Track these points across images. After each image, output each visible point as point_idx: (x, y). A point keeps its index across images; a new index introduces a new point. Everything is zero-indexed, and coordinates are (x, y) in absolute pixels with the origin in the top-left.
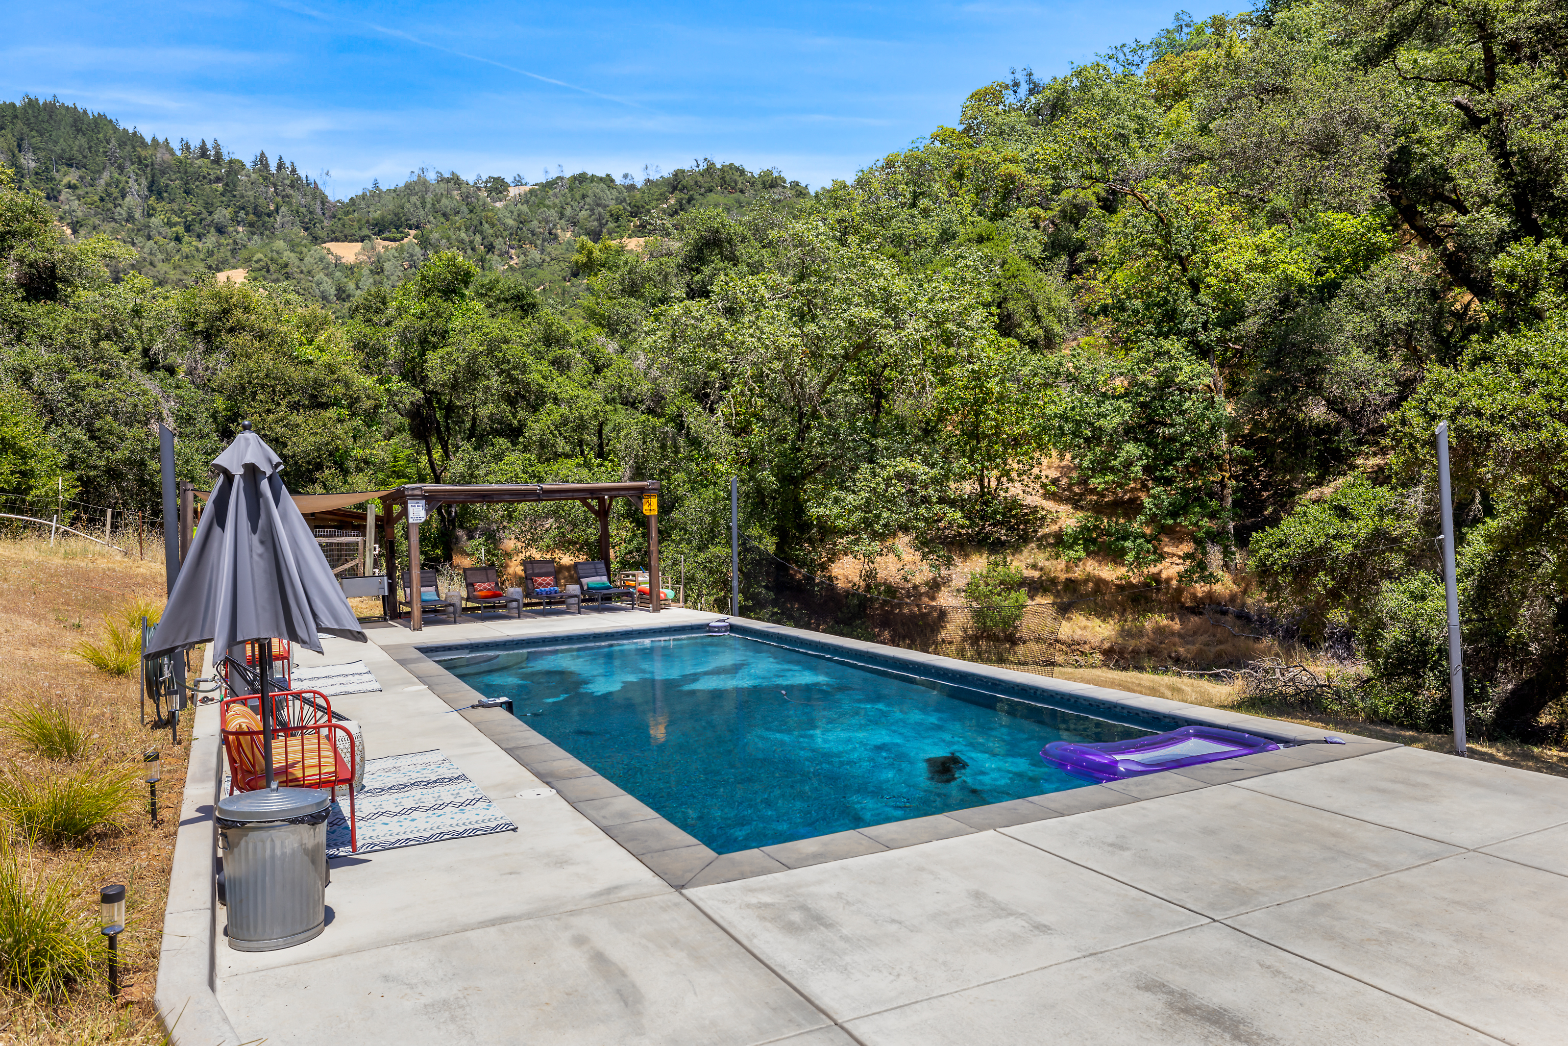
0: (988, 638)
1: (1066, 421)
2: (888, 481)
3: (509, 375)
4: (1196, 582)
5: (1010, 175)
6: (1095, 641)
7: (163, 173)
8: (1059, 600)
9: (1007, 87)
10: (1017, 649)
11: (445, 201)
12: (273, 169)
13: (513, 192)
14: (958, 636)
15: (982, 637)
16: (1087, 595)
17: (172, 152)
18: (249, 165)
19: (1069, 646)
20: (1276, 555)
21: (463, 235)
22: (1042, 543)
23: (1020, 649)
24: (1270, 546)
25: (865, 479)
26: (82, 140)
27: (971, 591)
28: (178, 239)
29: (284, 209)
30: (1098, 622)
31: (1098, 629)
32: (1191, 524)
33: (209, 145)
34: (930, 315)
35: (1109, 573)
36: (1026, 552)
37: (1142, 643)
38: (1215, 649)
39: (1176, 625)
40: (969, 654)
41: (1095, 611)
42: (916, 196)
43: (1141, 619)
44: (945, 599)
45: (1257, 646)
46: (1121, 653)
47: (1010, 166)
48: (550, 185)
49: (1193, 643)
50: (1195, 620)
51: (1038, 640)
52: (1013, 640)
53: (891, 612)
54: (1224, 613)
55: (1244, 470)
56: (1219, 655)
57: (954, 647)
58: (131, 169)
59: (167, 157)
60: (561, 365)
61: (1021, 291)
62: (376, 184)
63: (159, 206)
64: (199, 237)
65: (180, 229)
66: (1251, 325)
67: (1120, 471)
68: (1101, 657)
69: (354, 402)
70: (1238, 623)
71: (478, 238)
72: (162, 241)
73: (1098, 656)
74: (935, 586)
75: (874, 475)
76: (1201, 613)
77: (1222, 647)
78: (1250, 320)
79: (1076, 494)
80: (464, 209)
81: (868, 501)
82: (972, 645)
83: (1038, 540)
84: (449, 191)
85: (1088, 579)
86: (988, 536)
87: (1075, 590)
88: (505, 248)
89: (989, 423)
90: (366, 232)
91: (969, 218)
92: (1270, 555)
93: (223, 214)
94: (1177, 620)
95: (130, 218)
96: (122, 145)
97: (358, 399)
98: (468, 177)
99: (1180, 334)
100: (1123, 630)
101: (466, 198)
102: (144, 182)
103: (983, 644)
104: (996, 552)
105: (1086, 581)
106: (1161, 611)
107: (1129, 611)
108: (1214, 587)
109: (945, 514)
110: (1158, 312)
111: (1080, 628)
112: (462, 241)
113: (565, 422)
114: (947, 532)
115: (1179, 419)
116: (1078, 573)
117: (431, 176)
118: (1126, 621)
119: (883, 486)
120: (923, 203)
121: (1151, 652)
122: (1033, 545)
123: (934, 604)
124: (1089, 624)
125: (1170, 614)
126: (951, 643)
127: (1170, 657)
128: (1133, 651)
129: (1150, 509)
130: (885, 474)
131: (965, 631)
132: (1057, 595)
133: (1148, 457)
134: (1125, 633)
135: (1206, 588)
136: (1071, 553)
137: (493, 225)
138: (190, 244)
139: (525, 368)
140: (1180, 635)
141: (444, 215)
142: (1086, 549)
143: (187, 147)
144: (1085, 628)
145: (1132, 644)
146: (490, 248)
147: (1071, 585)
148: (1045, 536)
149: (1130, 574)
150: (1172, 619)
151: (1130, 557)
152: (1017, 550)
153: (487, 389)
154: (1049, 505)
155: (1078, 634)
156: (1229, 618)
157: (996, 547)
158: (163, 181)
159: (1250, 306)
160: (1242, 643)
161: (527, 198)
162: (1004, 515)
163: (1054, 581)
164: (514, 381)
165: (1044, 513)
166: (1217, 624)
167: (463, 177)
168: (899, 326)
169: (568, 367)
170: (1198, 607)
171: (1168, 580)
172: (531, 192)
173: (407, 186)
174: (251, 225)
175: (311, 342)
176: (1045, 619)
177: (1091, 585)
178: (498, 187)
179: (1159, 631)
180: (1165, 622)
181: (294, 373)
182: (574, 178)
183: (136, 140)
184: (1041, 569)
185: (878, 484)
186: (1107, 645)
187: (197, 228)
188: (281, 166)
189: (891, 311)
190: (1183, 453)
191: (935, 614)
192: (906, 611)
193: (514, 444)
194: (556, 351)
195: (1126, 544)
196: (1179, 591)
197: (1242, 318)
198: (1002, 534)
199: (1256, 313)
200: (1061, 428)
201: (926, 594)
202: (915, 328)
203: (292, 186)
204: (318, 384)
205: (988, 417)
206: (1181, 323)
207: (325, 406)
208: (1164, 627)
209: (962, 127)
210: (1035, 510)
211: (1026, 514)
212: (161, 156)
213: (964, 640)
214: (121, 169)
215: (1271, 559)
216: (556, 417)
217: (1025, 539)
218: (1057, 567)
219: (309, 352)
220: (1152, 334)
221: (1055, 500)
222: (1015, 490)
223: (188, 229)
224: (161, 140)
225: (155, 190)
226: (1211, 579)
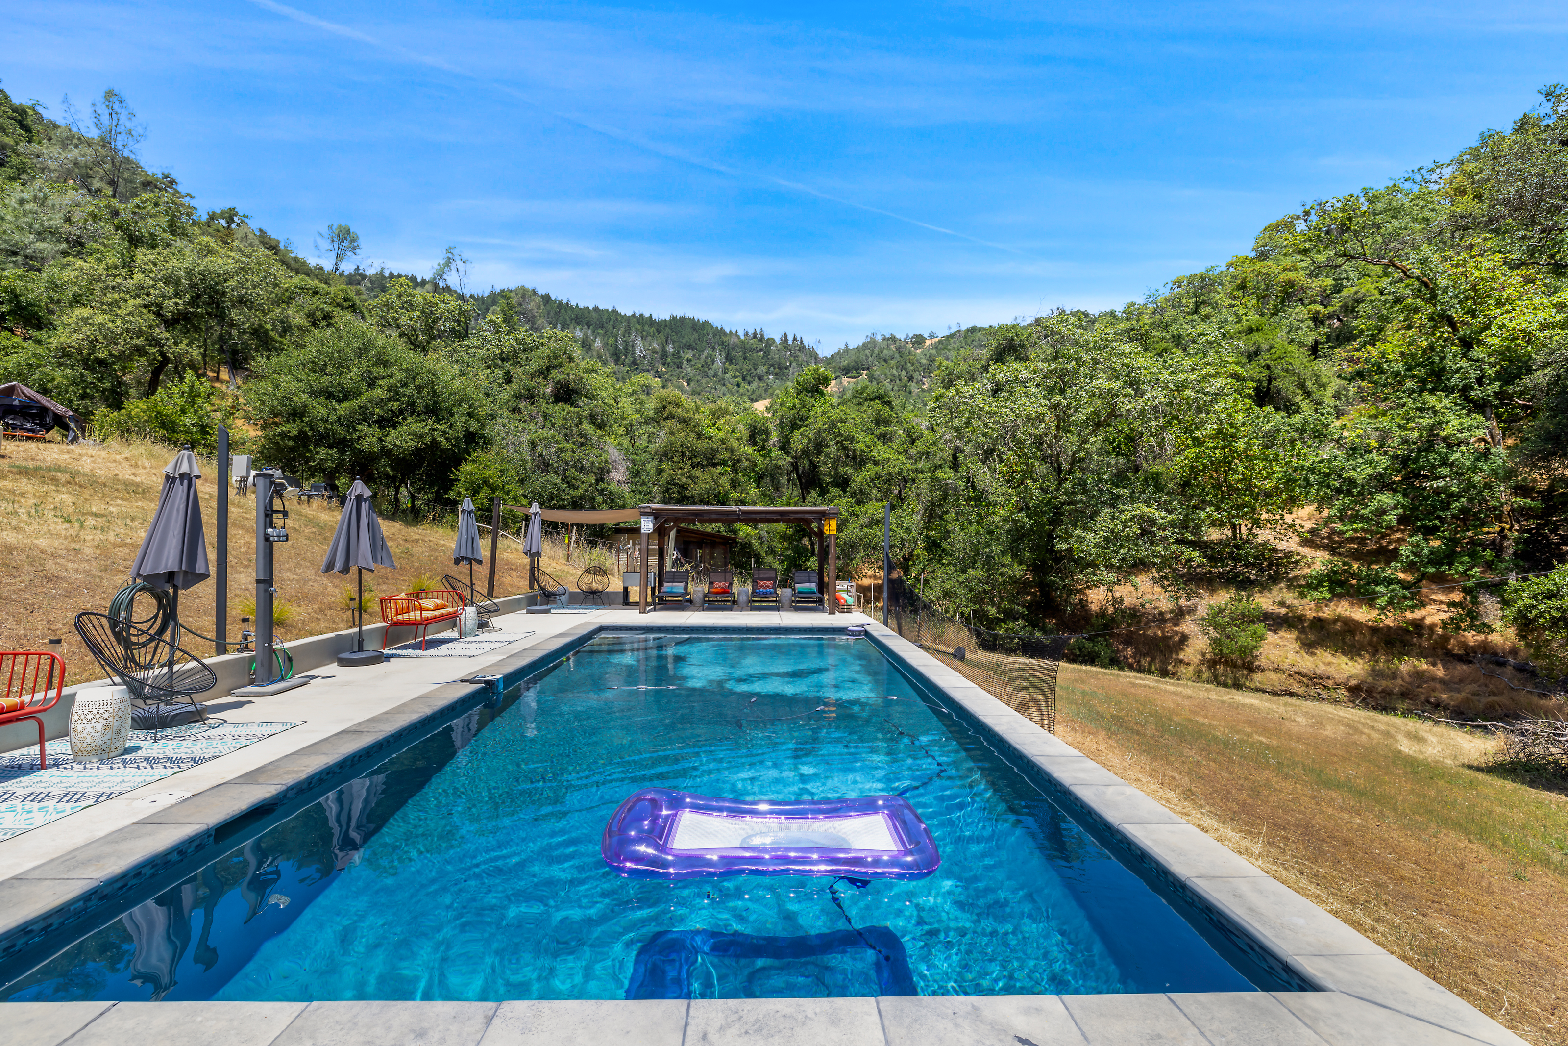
0: (1226, 663)
1: (1313, 473)
2: (1125, 524)
3: (842, 445)
4: (1464, 630)
5: (1289, 281)
6: (1340, 677)
7: (733, 349)
8: (1303, 636)
9: (1298, 218)
10: (1255, 676)
11: (885, 352)
12: (790, 342)
13: (928, 342)
14: (1197, 659)
15: (1220, 662)
16: (1336, 633)
17: (738, 337)
18: (778, 341)
19: (1311, 679)
20: (1542, 607)
21: (894, 371)
22: (1292, 583)
23: (1258, 677)
24: (1535, 597)
25: (1105, 521)
26: (696, 335)
27: (1213, 619)
28: (738, 385)
29: (794, 364)
30: (1345, 659)
31: (1344, 666)
32: (1457, 573)
33: (758, 332)
34: (1171, 385)
35: (1362, 614)
36: (1275, 590)
37: (1396, 686)
38: (1485, 700)
39: (1439, 671)
40: (1205, 676)
41: (1343, 649)
42: (1197, 306)
43: (1396, 661)
44: (1188, 626)
45: (1543, 702)
46: (1370, 692)
47: (1290, 273)
48: (952, 336)
49: (1459, 691)
50: (1462, 669)
51: (1277, 670)
52: (1251, 668)
53: (1136, 632)
54: (1502, 664)
55: (1538, 524)
56: (1491, 707)
57: (1191, 669)
58: (718, 348)
59: (736, 340)
60: (885, 438)
61: (1287, 371)
62: (847, 345)
63: (730, 368)
64: (749, 383)
65: (739, 379)
66: (1541, 377)
67: (1371, 519)
68: (1346, 693)
69: (736, 462)
70: (1520, 676)
71: (904, 373)
72: (730, 386)
73: (1343, 693)
74: (1180, 614)
75: (1113, 518)
76: (1470, 662)
77: (1496, 698)
78: (1539, 373)
79: (1336, 542)
80: (897, 355)
81: (1106, 539)
82: (1209, 668)
83: (1289, 580)
84: (888, 345)
85: (1338, 619)
86: (1237, 575)
87: (1322, 628)
88: (920, 378)
89: (1236, 477)
90: (838, 374)
91: (1244, 318)
92: (1534, 607)
93: (762, 369)
94: (1440, 665)
95: (715, 375)
96: (714, 335)
97: (739, 461)
98: (901, 336)
99: (1449, 390)
100: (1373, 670)
101: (898, 349)
102: (724, 355)
103: (1220, 668)
104: (1244, 589)
105: (1335, 621)
106: (1419, 656)
107: (1381, 652)
108: (1490, 638)
109: (1182, 553)
110: (1421, 372)
111: (1323, 663)
112: (894, 376)
113: (878, 476)
114: (1198, 570)
115: (1444, 471)
116: (1327, 613)
117: (879, 338)
118: (1377, 662)
119: (1120, 528)
120: (1205, 310)
121: (1404, 695)
122: (1282, 585)
123: (1177, 629)
124: (1334, 660)
125: (1430, 660)
126: (1188, 664)
127: (1428, 702)
128: (1383, 691)
129: (1408, 557)
130: (1123, 517)
131: (1203, 655)
132: (1302, 631)
133: (1403, 506)
134: (1376, 673)
135: (1482, 637)
136: (1316, 594)
137: (913, 364)
138: (745, 386)
139: (852, 439)
140: (1442, 681)
141: (885, 361)
142: (1331, 591)
143: (747, 334)
144: (1329, 664)
145: (1384, 684)
146: (911, 379)
147: (1319, 624)
148: (1296, 578)
149: (1383, 617)
150: (1434, 665)
151: (1382, 601)
152: (1264, 587)
153: (828, 455)
154: (1305, 551)
155: (1322, 669)
156: (1509, 670)
157: (1245, 584)
158: (733, 353)
159: (1539, 359)
160: (1522, 697)
161: (935, 347)
162: (1256, 558)
163: (1301, 618)
164: (845, 449)
165: (1298, 558)
166: (1490, 675)
167: (898, 336)
168: (1139, 393)
169: (891, 440)
170: (1467, 656)
171: (1432, 627)
172: (940, 342)
173: (864, 344)
174: (776, 374)
175: (714, 425)
176: (1287, 652)
177: (1339, 624)
178: (919, 340)
179: (1418, 675)
180: (1425, 667)
181: (699, 444)
182: (968, 330)
183: (721, 332)
184: (1288, 607)
185: (1116, 526)
186: (1353, 682)
187: (748, 378)
188: (795, 339)
189: (1133, 383)
190: (1449, 504)
191: (1177, 639)
192: (1150, 633)
193: (845, 491)
194: (883, 429)
195: (1378, 589)
196: (1445, 638)
197: (1529, 371)
198: (1253, 574)
199: (1544, 366)
200: (1306, 479)
201: (1171, 619)
202: (1154, 396)
203: (799, 350)
204: (715, 451)
205: (1236, 472)
206: (1448, 380)
207: (715, 465)
208: (1424, 671)
209: (1253, 254)
210: (1288, 555)
211: (1281, 558)
212: (734, 340)
213: (1202, 662)
214: (714, 349)
215: (1534, 612)
216: (872, 473)
217: (1275, 579)
218: (1307, 607)
219: (711, 431)
220: (1413, 391)
221: (1311, 547)
222: (1264, 535)
223: (744, 379)
224: (734, 331)
225: (729, 359)
226: (1486, 628)
